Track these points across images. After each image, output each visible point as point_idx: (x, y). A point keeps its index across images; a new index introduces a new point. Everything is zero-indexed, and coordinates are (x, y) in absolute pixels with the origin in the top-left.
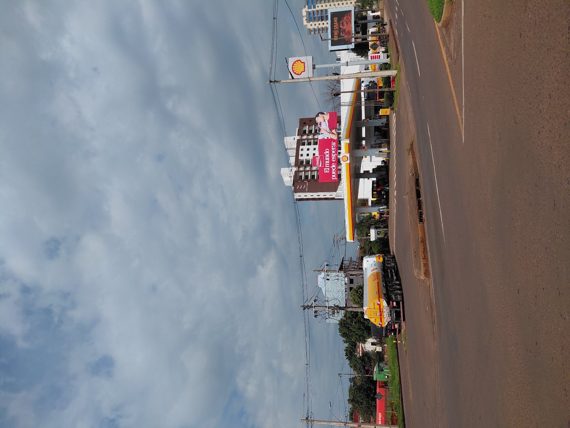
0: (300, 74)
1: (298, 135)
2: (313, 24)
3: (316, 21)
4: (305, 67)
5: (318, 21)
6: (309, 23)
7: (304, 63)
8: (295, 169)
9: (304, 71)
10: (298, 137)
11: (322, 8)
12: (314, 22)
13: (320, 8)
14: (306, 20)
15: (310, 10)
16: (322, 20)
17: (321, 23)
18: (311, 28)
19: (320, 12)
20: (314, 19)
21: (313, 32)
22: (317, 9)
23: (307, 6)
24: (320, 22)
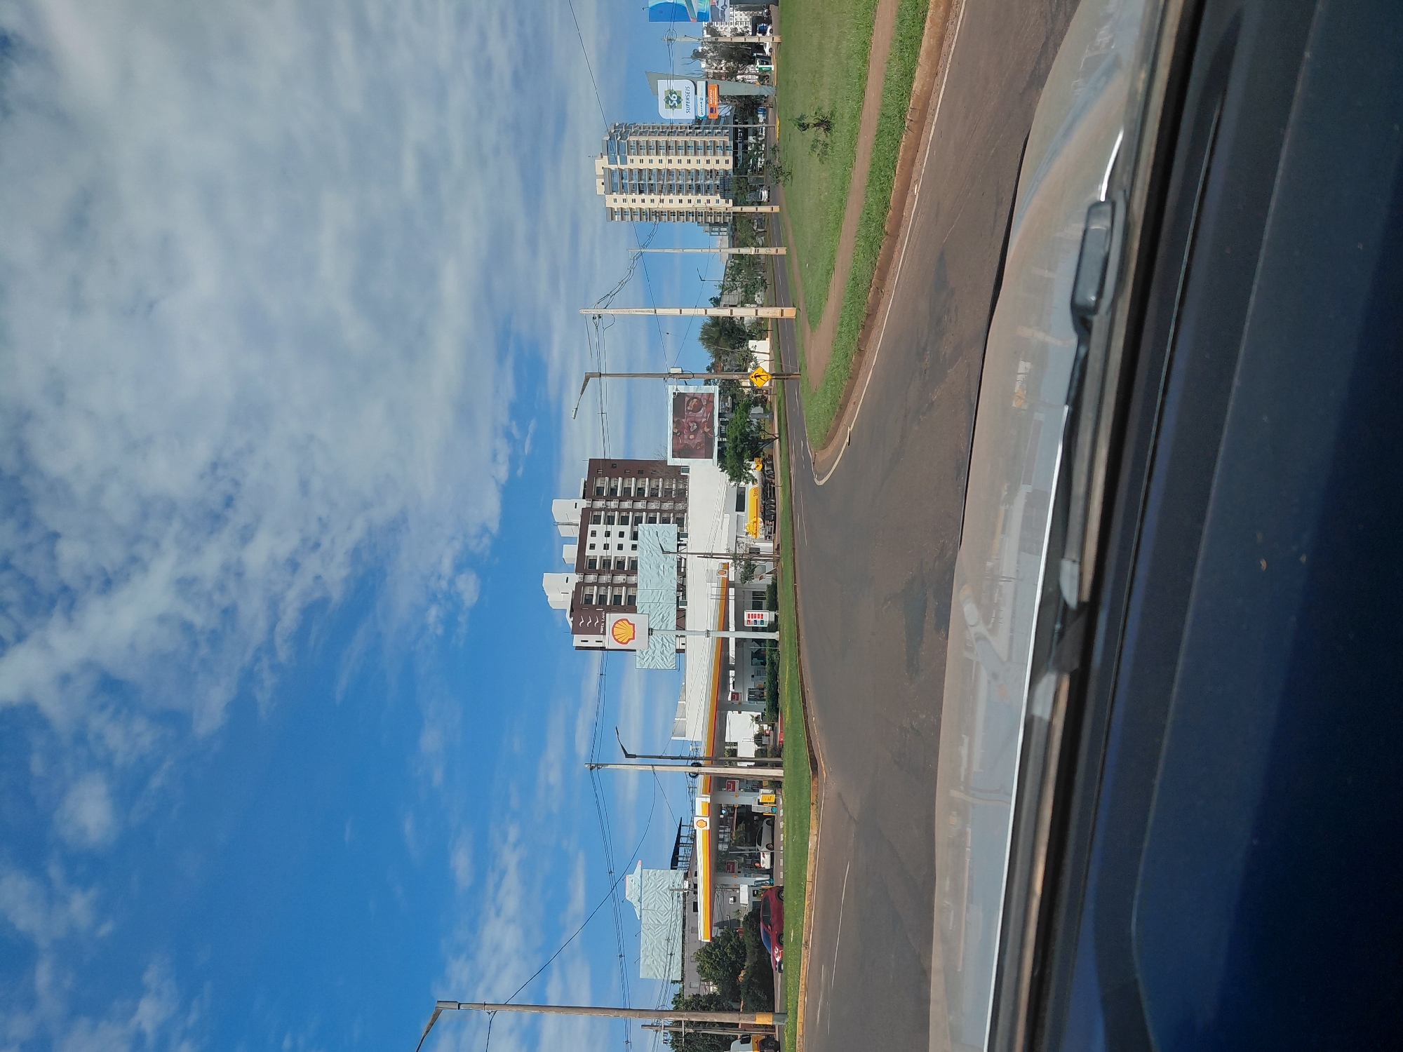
0: (626, 643)
1: (584, 498)
2: (620, 197)
3: (626, 193)
4: (634, 632)
5: (632, 192)
6: (610, 194)
7: (634, 625)
8: (575, 578)
9: (634, 638)
10: (584, 504)
11: (641, 166)
12: (622, 193)
13: (636, 165)
14: (603, 184)
15: (613, 167)
16: (641, 192)
17: (639, 197)
18: (616, 206)
19: (636, 177)
20: (623, 189)
21: (620, 216)
22: (629, 166)
23: (605, 157)
24: (634, 196)
